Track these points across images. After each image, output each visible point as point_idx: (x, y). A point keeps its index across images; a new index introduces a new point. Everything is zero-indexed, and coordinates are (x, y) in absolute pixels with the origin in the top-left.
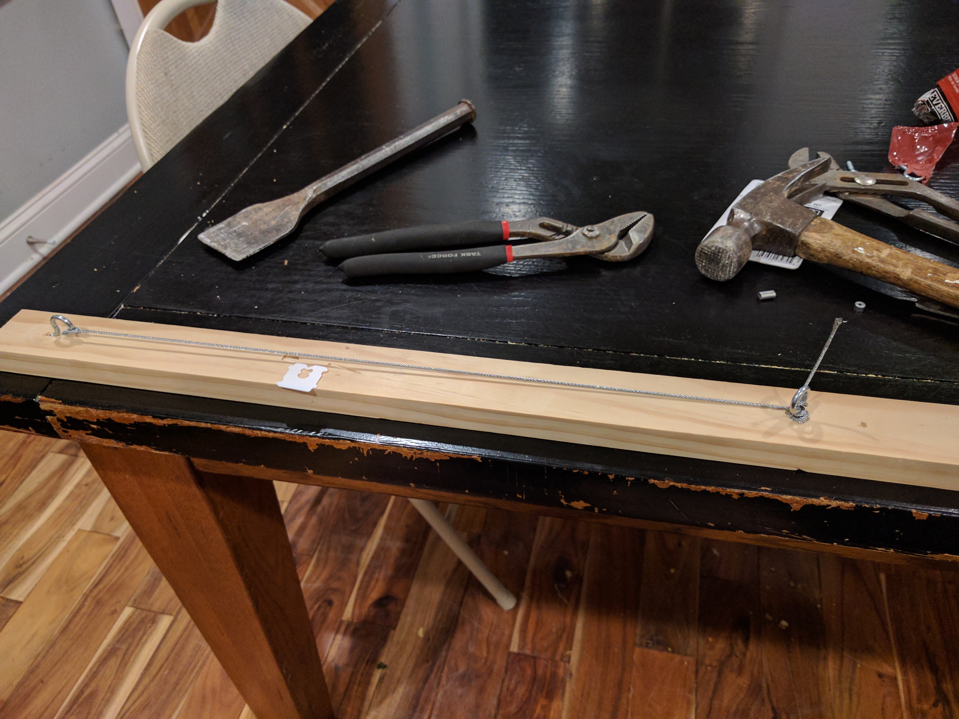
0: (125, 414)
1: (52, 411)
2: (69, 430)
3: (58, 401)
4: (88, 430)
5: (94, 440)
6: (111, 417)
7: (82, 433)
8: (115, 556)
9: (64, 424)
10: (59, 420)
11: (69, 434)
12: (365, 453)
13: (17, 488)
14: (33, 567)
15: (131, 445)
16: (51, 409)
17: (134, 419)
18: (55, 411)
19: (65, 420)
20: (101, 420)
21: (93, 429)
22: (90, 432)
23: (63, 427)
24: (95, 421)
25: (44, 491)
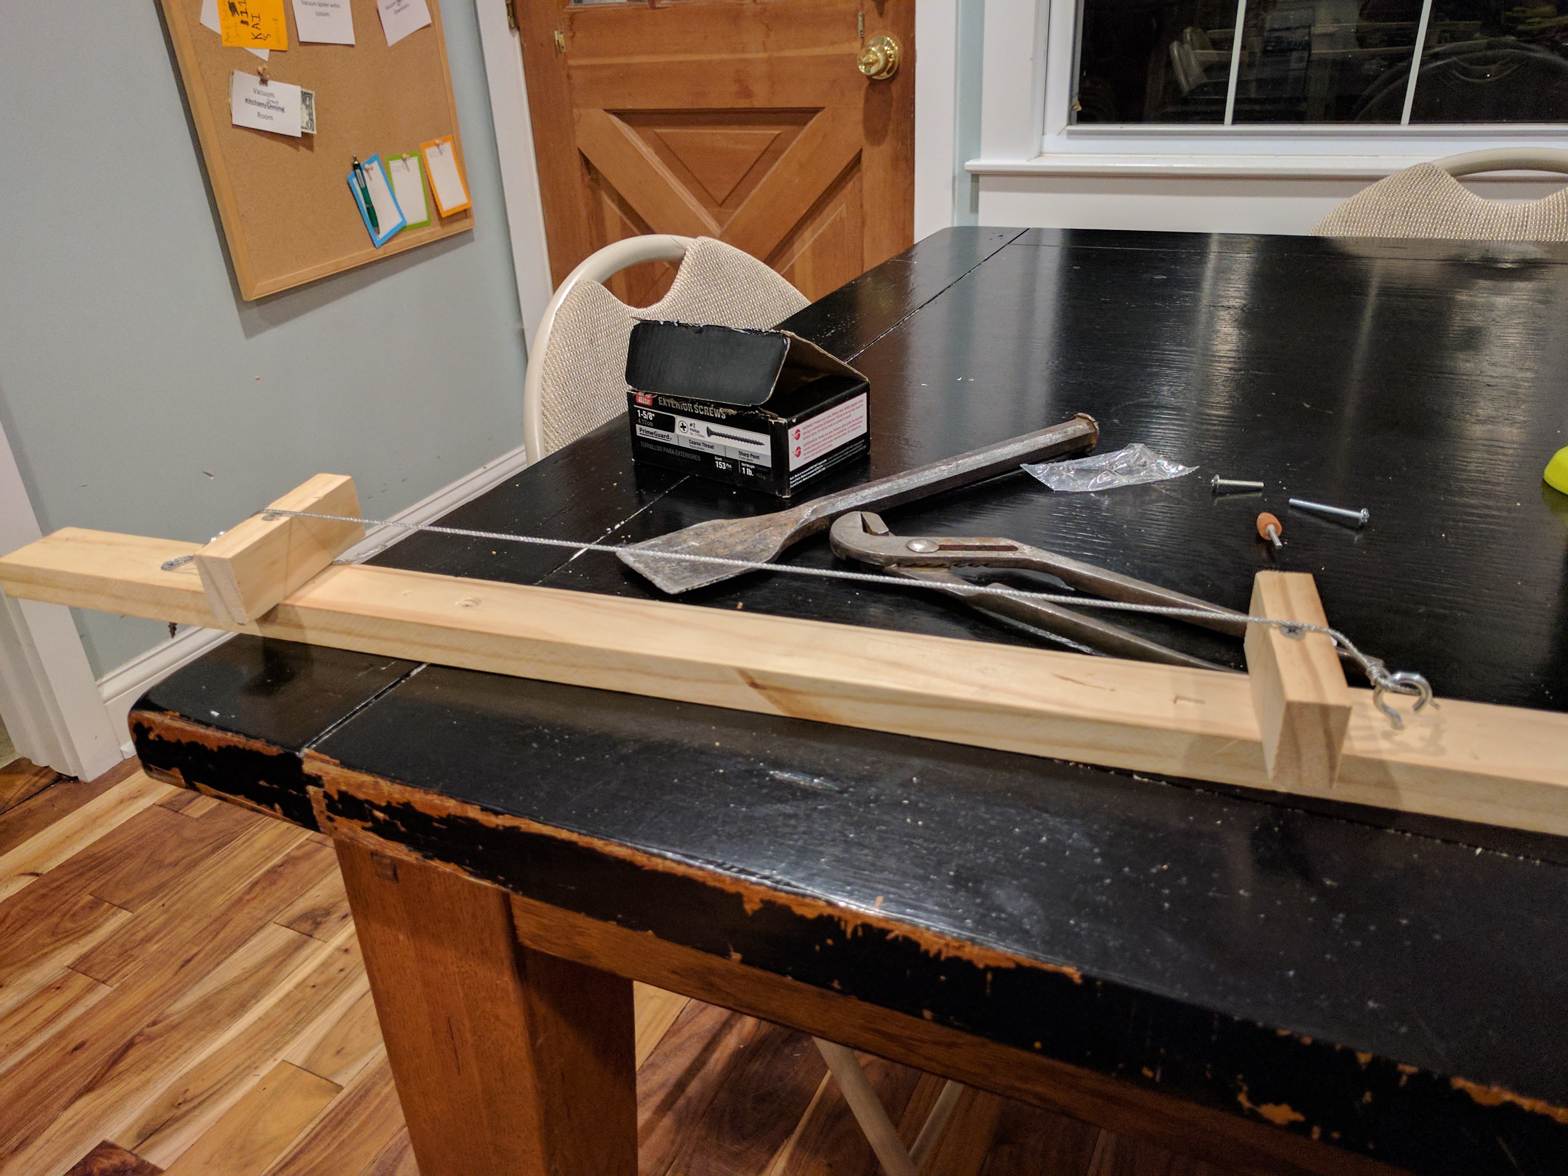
0: (436, 796)
1: (320, 778)
2: (337, 817)
3: (333, 760)
4: (367, 821)
5: (372, 841)
6: (412, 799)
7: (357, 825)
8: (327, 1119)
9: (332, 805)
10: (327, 795)
11: (335, 824)
12: (849, 931)
13: (209, 973)
14: (197, 1112)
15: (431, 858)
16: (320, 774)
17: (449, 807)
18: (324, 778)
19: (336, 797)
20: (394, 804)
21: (375, 820)
22: (369, 824)
23: (328, 811)
24: (384, 804)
25: (246, 986)
